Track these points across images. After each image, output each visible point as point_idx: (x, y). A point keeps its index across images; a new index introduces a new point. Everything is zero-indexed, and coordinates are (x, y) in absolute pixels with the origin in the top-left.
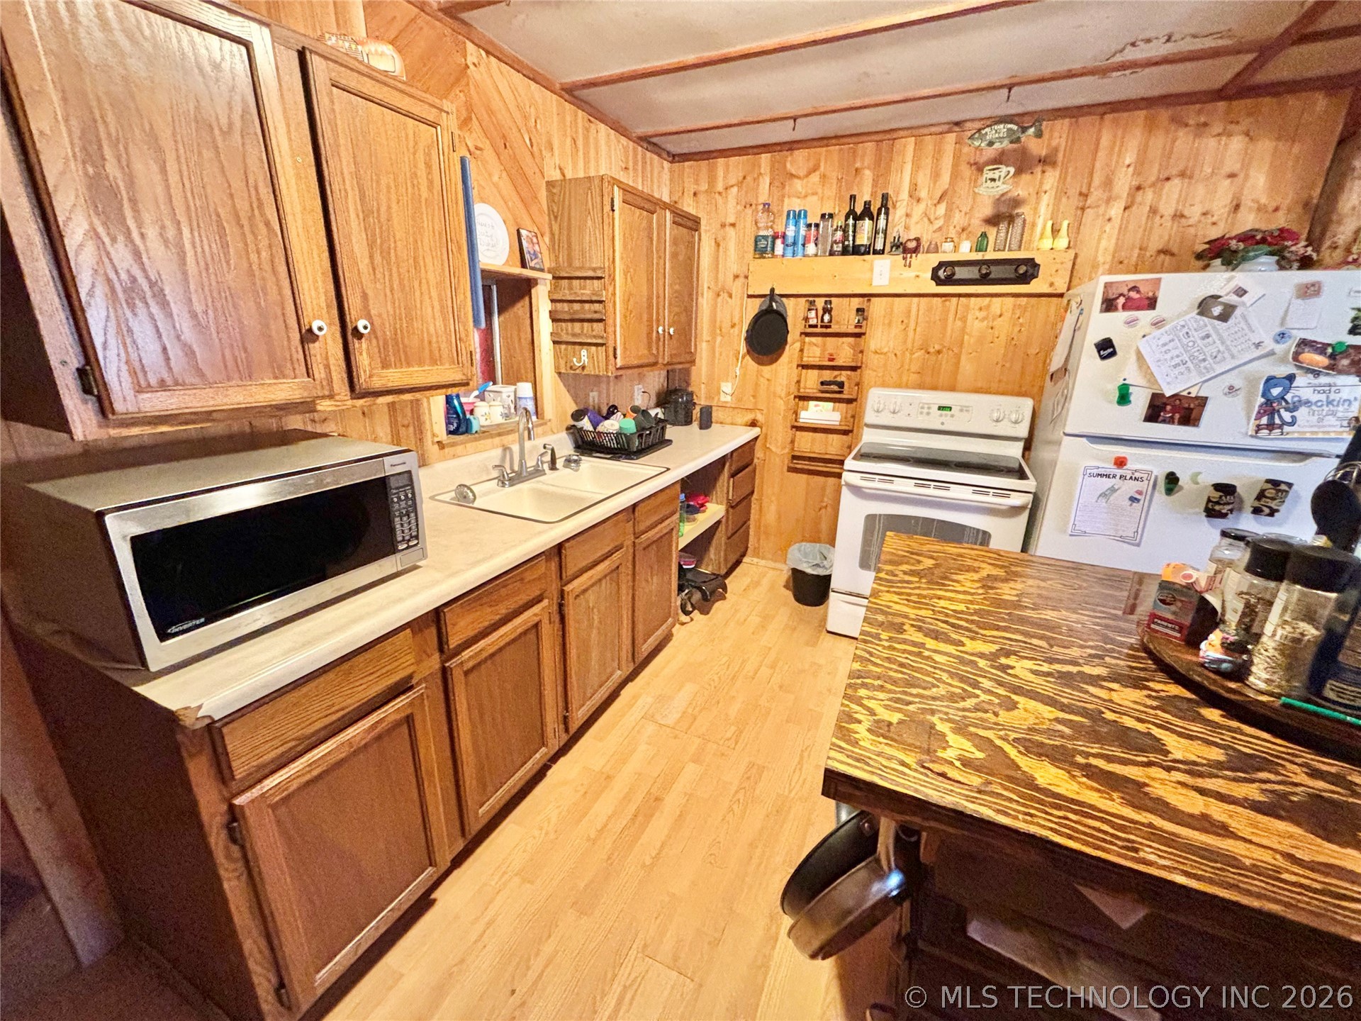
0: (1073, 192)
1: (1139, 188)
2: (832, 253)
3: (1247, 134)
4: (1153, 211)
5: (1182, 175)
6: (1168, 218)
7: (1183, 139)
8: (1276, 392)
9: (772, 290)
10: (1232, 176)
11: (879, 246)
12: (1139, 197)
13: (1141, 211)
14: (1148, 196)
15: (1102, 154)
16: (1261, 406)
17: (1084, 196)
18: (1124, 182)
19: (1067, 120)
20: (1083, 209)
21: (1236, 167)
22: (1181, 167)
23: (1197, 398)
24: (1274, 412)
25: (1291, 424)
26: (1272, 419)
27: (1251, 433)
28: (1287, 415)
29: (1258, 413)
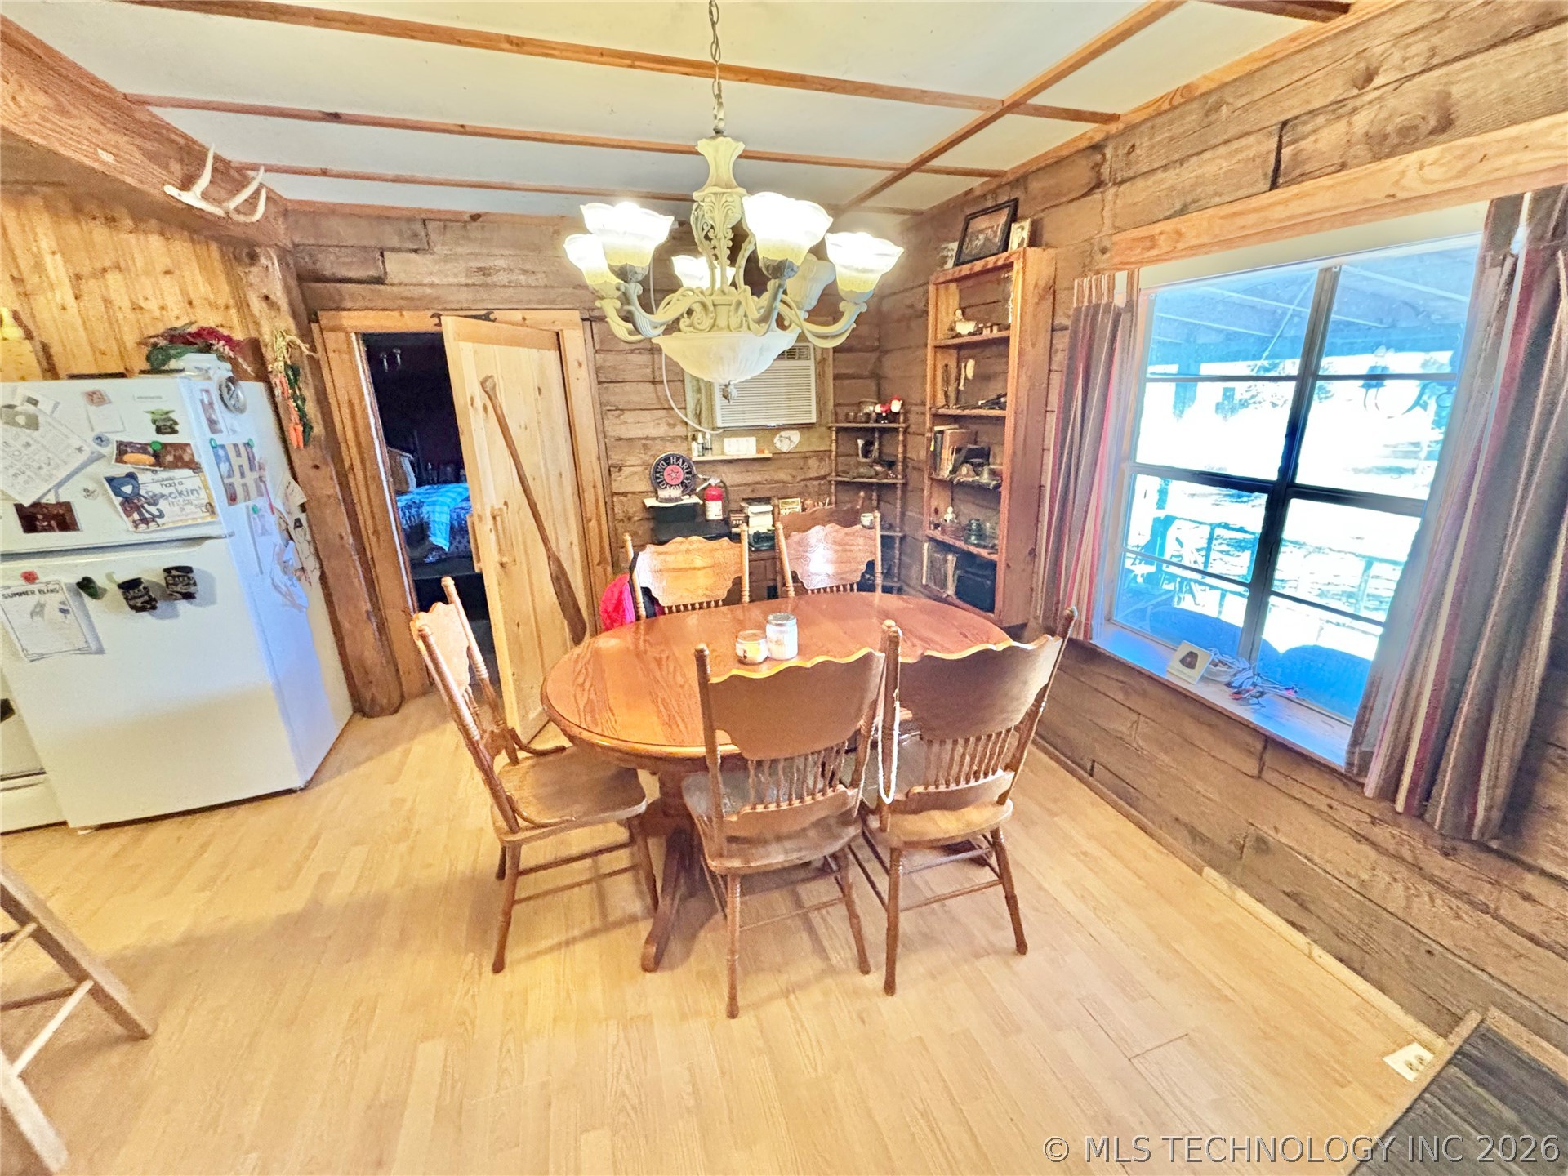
1: (79, 277)
4: (107, 302)
6: (127, 310)
8: (127, 489)
10: (168, 272)
12: (85, 287)
13: (94, 301)
14: (91, 285)
15: (15, 239)
16: (122, 504)
18: (57, 267)
20: (26, 294)
22: (112, 259)
23: (58, 504)
24: (138, 509)
25: (161, 515)
26: (140, 514)
27: (132, 529)
28: (153, 509)
29: (125, 510)
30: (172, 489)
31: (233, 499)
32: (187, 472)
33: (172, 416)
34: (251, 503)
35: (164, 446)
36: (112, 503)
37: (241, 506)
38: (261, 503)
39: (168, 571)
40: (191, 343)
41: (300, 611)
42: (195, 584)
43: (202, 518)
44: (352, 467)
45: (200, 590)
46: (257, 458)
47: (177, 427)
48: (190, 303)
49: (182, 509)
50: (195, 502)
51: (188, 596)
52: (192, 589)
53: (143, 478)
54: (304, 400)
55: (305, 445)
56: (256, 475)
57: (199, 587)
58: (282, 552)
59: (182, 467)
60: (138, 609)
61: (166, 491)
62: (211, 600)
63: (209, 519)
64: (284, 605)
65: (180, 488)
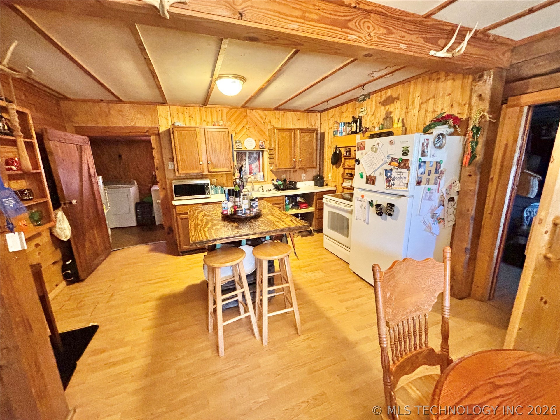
0: (404, 108)
1: (422, 104)
2: (348, 134)
3: (453, 79)
4: (426, 111)
5: (434, 97)
6: (431, 112)
7: (433, 84)
8: (389, 174)
9: (336, 146)
10: (449, 95)
11: (358, 131)
12: (422, 107)
13: (423, 111)
14: (424, 106)
15: (411, 94)
16: (386, 179)
17: (407, 108)
18: (417, 101)
19: (401, 85)
20: (407, 112)
21: (450, 92)
22: (433, 94)
23: (374, 176)
24: (389, 181)
25: (394, 185)
26: (389, 183)
27: (386, 188)
28: (392, 182)
29: (386, 181)
30: (399, 176)
31: (419, 183)
32: (406, 170)
33: (408, 149)
34: (428, 187)
35: (403, 160)
36: (384, 178)
37: (422, 187)
38: (434, 187)
39: (388, 204)
40: (440, 121)
41: (433, 235)
42: (393, 211)
43: (404, 188)
44: (492, 178)
45: (394, 214)
46: (441, 169)
47: (408, 153)
48: (452, 105)
49: (400, 184)
50: (404, 182)
51: (391, 215)
52: (392, 213)
53: (394, 171)
54: (477, 144)
55: (469, 164)
56: (437, 175)
57: (395, 213)
58: (435, 209)
59: (405, 168)
60: (378, 214)
61: (398, 176)
62: (396, 219)
63: (405, 189)
64: (425, 230)
65: (402, 176)
